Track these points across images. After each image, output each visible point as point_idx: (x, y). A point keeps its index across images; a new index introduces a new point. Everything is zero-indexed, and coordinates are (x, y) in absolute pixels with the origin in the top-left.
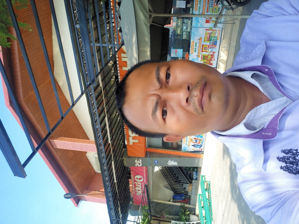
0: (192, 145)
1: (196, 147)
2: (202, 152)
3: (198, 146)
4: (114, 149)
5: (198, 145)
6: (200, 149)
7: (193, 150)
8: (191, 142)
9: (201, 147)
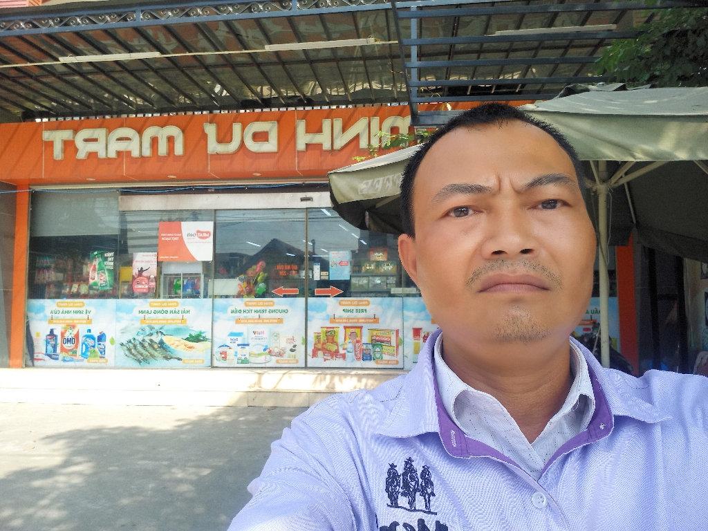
0: (52, 331)
1: (47, 343)
2: (30, 363)
3: (50, 348)
4: (31, 77)
5: (55, 347)
6: (40, 356)
7: (34, 335)
8: (64, 326)
9: (50, 356)
